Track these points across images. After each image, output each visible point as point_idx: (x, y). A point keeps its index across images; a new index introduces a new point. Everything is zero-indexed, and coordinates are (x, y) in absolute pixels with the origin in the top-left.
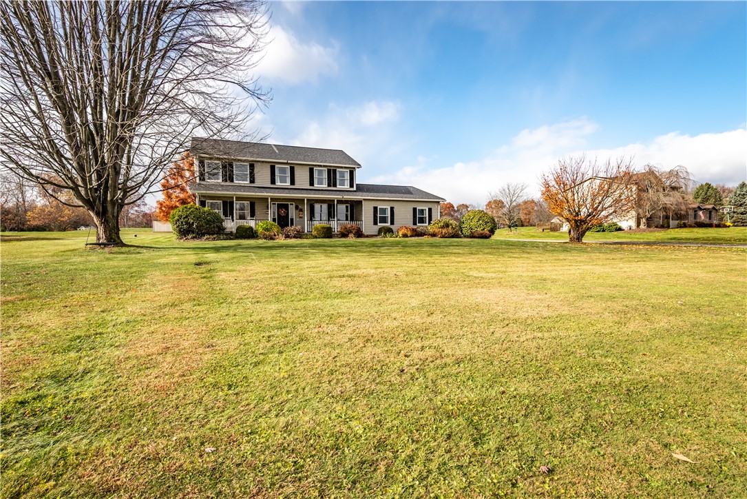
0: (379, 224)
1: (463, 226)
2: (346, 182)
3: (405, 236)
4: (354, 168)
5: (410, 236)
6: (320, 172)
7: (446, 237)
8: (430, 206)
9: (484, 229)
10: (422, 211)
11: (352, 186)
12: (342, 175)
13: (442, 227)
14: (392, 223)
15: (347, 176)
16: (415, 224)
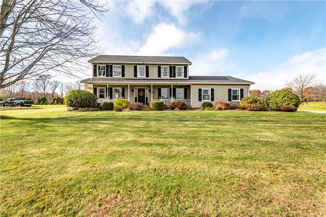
0: (202, 101)
1: (270, 101)
2: (182, 74)
3: (220, 109)
4: (187, 65)
5: (224, 109)
6: (165, 69)
7: (255, 111)
8: (242, 87)
9: (289, 104)
10: (235, 91)
11: (185, 76)
12: (180, 69)
13: (252, 103)
14: (212, 100)
15: (183, 70)
16: (230, 100)
